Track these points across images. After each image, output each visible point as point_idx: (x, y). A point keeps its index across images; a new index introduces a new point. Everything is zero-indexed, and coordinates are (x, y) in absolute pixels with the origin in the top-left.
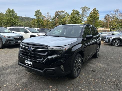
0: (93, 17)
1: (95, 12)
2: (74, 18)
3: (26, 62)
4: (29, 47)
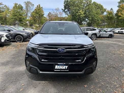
0: (38, 14)
1: (39, 9)
2: (17, 12)
3: (57, 67)
4: (59, 49)
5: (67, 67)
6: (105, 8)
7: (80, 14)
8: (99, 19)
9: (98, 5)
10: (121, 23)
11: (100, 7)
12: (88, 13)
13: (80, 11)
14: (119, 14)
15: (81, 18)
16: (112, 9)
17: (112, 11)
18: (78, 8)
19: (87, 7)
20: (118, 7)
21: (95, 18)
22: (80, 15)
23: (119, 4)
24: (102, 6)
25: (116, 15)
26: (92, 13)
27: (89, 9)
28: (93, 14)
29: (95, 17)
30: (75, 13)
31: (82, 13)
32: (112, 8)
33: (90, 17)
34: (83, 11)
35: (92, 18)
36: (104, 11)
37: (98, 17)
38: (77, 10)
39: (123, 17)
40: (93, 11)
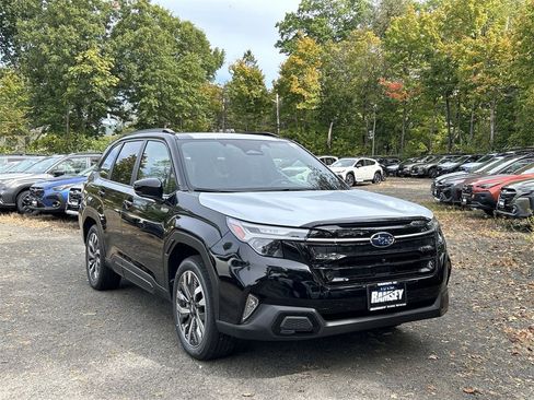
3: (376, 297)
4: (376, 236)
5: (401, 292)
6: (216, 49)
7: (87, 69)
8: (198, 106)
9: (179, 26)
10: (307, 129)
11: (190, 41)
12: (134, 67)
13: (92, 54)
14: (295, 88)
15: (101, 94)
16: (248, 55)
17: (251, 65)
18: (75, 37)
19: (129, 36)
20: (279, 49)
21: (179, 99)
22: (92, 75)
23: (282, 35)
24: (200, 36)
25: (281, 88)
26: (158, 72)
27: (139, 45)
28: (167, 77)
29: (178, 93)
30: (58, 63)
31: (104, 65)
32: (249, 53)
33: (147, 94)
34: (103, 51)
35: (160, 98)
36: (215, 61)
37: (192, 94)
38: (70, 44)
39: (313, 104)
40: (165, 59)
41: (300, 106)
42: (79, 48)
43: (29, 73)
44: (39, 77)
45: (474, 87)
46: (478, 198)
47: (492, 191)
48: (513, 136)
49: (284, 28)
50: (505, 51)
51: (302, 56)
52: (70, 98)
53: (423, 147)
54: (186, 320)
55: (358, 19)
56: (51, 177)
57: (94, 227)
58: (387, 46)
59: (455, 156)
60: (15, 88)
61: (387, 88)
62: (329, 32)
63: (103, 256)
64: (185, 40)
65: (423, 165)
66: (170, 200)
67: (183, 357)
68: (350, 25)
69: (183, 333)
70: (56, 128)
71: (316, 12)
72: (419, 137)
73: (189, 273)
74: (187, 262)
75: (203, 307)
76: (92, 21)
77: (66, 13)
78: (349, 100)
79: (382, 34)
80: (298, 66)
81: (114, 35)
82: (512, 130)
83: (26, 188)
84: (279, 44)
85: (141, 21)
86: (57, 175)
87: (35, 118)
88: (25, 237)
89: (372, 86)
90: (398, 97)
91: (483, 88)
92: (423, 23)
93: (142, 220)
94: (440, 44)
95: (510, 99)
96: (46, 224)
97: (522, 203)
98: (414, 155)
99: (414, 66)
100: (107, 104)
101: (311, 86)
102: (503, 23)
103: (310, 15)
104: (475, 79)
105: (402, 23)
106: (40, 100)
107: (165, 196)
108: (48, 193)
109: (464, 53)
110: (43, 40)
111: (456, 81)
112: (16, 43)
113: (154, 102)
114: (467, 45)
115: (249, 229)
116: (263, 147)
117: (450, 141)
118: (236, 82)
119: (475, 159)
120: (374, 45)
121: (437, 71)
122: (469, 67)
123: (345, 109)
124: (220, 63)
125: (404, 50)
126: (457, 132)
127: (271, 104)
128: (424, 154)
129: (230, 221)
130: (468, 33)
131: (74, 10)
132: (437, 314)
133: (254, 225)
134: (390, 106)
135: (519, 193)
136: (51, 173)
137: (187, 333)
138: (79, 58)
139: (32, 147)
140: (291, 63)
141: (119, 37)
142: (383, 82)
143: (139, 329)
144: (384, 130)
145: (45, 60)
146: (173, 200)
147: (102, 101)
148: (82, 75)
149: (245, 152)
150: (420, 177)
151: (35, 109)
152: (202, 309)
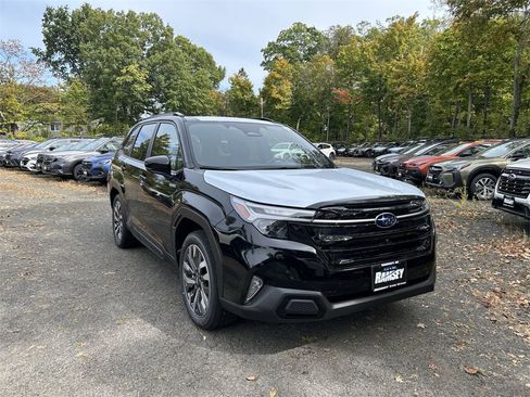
3: (380, 277)
4: (381, 217)
5: (402, 271)
6: (220, 67)
7: (129, 79)
8: (207, 106)
9: (195, 50)
11: (202, 60)
12: (162, 78)
13: (132, 68)
14: (275, 95)
15: (139, 96)
17: (244, 78)
18: (121, 55)
19: (158, 56)
20: (263, 67)
21: (194, 101)
22: (133, 83)
23: (266, 57)
24: (209, 57)
25: (264, 93)
26: (179, 81)
27: (165, 62)
28: (185, 85)
29: (193, 97)
30: (109, 74)
31: (141, 76)
32: (242, 70)
33: (172, 97)
34: (141, 67)
35: (181, 100)
36: (220, 75)
37: (203, 97)
38: (117, 61)
39: (287, 106)
40: (184, 72)
41: (278, 107)
42: (124, 64)
43: (89, 81)
44: (96, 84)
45: (398, 94)
46: (410, 172)
47: (421, 168)
48: (425, 129)
49: (267, 52)
50: (420, 70)
51: (279, 72)
52: (118, 98)
53: (361, 136)
54: (191, 289)
55: (318, 47)
56: (99, 154)
57: (118, 196)
58: (338, 65)
59: (384, 142)
60: (79, 91)
61: (338, 95)
62: (298, 56)
63: (124, 220)
64: (198, 60)
65: (362, 148)
66: (177, 176)
67: (188, 325)
68: (312, 51)
69: (189, 301)
70: (109, 119)
71: (290, 42)
72: (359, 130)
73: (194, 246)
74: (192, 236)
75: (207, 282)
76: (133, 45)
77: (114, 38)
78: (311, 103)
79: (335, 58)
80: (277, 79)
81: (148, 55)
82: (422, 125)
83: (79, 162)
84: (263, 64)
85: (166, 45)
86: (103, 152)
87: (94, 112)
88: (75, 199)
89: (327, 93)
90: (345, 102)
91: (405, 95)
92: (363, 49)
93: (159, 193)
94: (375, 65)
95: (421, 104)
96: (93, 189)
97: (446, 177)
98: (355, 142)
99: (357, 80)
100: (144, 103)
101: (286, 93)
102: (419, 49)
103: (285, 44)
104: (399, 90)
105: (348, 50)
106: (97, 101)
107: (173, 173)
108: (95, 166)
109: (391, 71)
110: (99, 58)
111: (386, 91)
112: (80, 60)
113: (176, 103)
114: (394, 65)
115: (254, 209)
116: (262, 129)
117: (380, 132)
118: (233, 90)
119: (398, 145)
120: (329, 66)
121: (373, 83)
122: (395, 81)
123: (309, 109)
124: (222, 77)
125: (349, 69)
126: (385, 126)
127: (257, 105)
128: (362, 141)
129: (235, 200)
130: (394, 57)
131: (120, 37)
132: (431, 288)
133: (259, 205)
134: (339, 108)
135: (445, 169)
136: (99, 151)
137: (192, 302)
138: (124, 71)
139: (92, 133)
140: (272, 77)
141: (152, 57)
142: (335, 91)
143: (151, 291)
144: (335, 124)
145: (100, 72)
146: (181, 176)
147: (140, 101)
148: (126, 83)
149: (246, 133)
150: (359, 157)
151: (94, 107)
152: (206, 283)
